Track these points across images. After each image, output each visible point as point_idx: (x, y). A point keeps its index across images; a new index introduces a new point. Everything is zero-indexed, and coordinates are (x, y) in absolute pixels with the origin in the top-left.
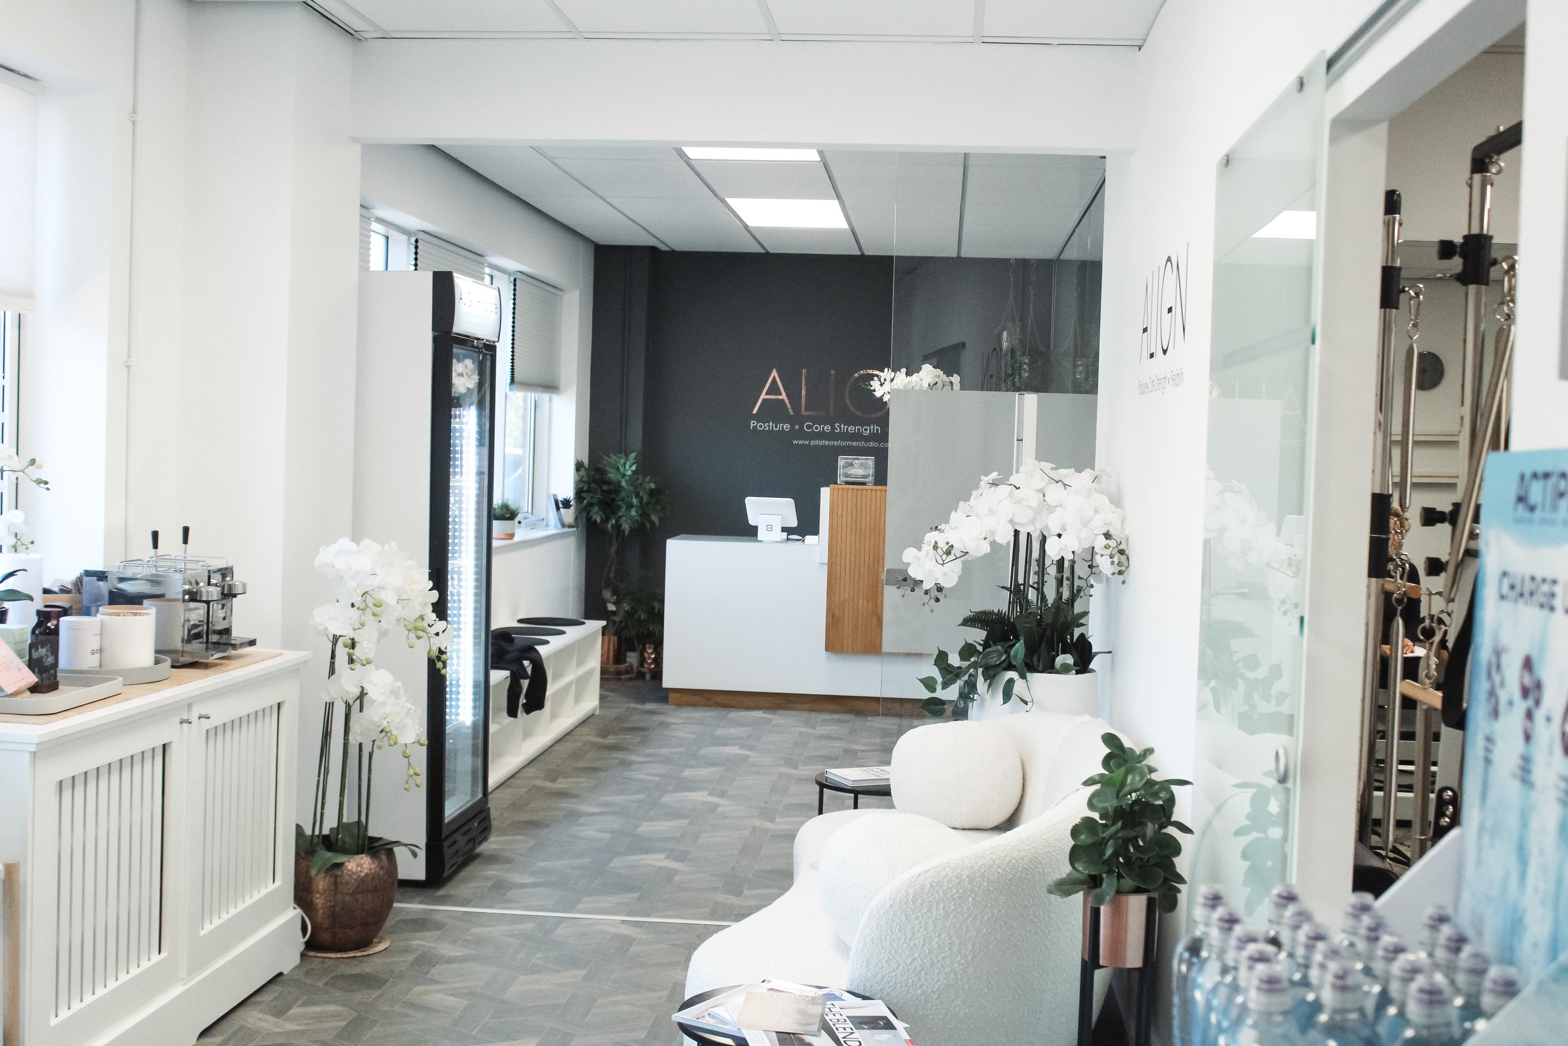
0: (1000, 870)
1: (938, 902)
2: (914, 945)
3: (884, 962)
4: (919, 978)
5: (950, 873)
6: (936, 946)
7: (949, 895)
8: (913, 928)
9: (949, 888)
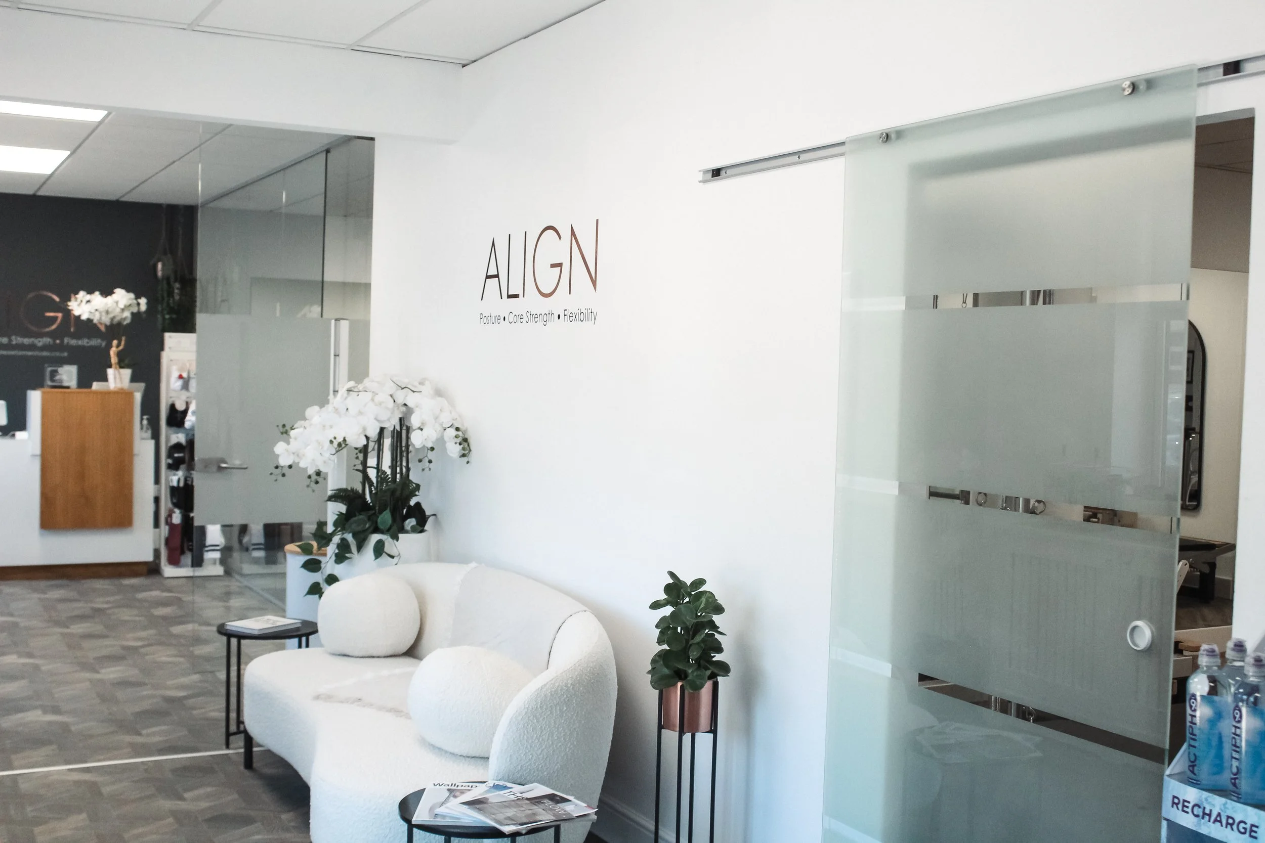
0: (586, 677)
1: (556, 706)
2: (543, 740)
3: (523, 755)
4: (546, 763)
5: (561, 684)
6: (556, 738)
7: (562, 700)
8: (541, 727)
9: (562, 694)
